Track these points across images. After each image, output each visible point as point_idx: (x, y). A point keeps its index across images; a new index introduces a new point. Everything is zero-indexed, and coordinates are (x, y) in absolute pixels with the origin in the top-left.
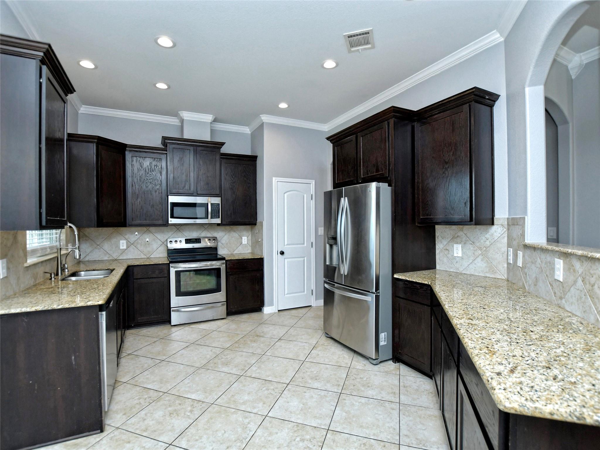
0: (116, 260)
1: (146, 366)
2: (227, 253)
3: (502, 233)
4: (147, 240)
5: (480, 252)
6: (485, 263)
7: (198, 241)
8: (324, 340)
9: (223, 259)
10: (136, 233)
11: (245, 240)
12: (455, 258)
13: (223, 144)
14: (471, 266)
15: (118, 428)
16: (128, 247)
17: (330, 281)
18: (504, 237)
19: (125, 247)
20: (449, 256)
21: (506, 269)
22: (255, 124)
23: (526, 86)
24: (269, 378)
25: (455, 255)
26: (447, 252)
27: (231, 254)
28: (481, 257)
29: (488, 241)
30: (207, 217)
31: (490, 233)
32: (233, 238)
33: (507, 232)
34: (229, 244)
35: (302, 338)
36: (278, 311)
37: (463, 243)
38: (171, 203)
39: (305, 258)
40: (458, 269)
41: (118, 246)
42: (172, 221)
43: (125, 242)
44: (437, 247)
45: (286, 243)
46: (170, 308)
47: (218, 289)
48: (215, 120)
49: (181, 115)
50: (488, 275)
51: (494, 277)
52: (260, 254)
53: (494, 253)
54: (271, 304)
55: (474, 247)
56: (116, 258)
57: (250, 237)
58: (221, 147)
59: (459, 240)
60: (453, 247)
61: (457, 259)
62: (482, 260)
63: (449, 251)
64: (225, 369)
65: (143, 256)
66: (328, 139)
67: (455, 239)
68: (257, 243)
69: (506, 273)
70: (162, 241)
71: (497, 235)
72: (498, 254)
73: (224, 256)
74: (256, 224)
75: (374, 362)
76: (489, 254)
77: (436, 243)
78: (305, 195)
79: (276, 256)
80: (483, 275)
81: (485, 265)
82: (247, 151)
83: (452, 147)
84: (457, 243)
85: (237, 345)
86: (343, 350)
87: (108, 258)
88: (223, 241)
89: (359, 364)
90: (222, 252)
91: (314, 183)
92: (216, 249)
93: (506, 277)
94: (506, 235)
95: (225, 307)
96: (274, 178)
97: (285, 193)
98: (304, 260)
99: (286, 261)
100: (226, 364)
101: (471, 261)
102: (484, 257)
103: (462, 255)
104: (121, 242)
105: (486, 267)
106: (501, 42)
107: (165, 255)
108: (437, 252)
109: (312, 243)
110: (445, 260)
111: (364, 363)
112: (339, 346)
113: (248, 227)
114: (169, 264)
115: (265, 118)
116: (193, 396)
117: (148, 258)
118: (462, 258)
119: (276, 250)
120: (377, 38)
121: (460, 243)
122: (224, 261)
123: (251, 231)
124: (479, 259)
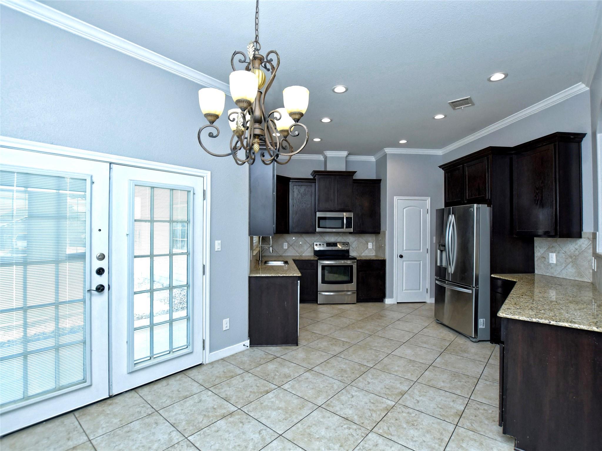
0: (281, 256)
1: (309, 322)
2: (356, 255)
3: (589, 245)
4: (300, 243)
5: (570, 260)
6: (574, 269)
7: (335, 244)
8: (434, 324)
9: (355, 259)
10: (294, 238)
11: (370, 245)
12: (550, 264)
13: (355, 172)
14: (563, 271)
15: (304, 346)
16: (288, 247)
17: (441, 279)
18: (590, 248)
19: (286, 248)
20: (546, 262)
21: (592, 274)
22: (380, 155)
23: (597, 133)
24: (392, 338)
25: (551, 262)
26: (544, 259)
27: (360, 256)
28: (571, 264)
29: (577, 251)
30: (343, 228)
31: (578, 245)
32: (361, 244)
33: (592, 244)
34: (358, 248)
35: (416, 321)
36: (398, 303)
37: (557, 252)
38: (318, 217)
39: (421, 262)
40: (553, 273)
41: (283, 247)
42: (318, 229)
43: (286, 244)
44: (536, 255)
45: (404, 249)
46: (317, 291)
47: (351, 281)
48: (349, 154)
49: (325, 154)
50: (577, 279)
51: (582, 280)
52: (383, 257)
53: (582, 261)
54: (392, 297)
55: (566, 256)
56: (281, 255)
57: (374, 243)
58: (353, 175)
59: (553, 250)
60: (549, 255)
61: (552, 265)
62: (572, 266)
63: (545, 258)
64: (360, 330)
65: (298, 255)
66: (440, 167)
67: (550, 249)
68: (380, 248)
69: (592, 277)
70: (310, 244)
71: (584, 246)
72: (585, 261)
73: (355, 257)
74: (380, 233)
75: (474, 340)
76: (578, 262)
77: (535, 251)
78: (422, 210)
79: (396, 258)
80: (573, 279)
81: (574, 271)
82: (373, 176)
83: (541, 177)
84: (552, 252)
85: (366, 320)
86: (449, 331)
87: (276, 254)
88: (354, 246)
89: (461, 341)
90: (352, 254)
91: (429, 199)
92: (348, 251)
93: (592, 280)
94: (592, 246)
95: (355, 295)
96: (395, 197)
97: (404, 208)
98: (420, 263)
99: (405, 263)
100: (361, 328)
101: (563, 267)
102: (574, 264)
103: (556, 262)
104: (285, 244)
105: (575, 272)
106: (586, 91)
107: (313, 254)
108: (536, 259)
109: (427, 249)
110: (542, 265)
111: (465, 340)
112: (447, 329)
113: (373, 235)
114: (317, 261)
115: (388, 151)
116: (343, 339)
117: (301, 256)
118: (556, 265)
119: (396, 253)
120: (474, 99)
121: (554, 252)
122: (356, 261)
123: (376, 237)
124: (570, 266)
